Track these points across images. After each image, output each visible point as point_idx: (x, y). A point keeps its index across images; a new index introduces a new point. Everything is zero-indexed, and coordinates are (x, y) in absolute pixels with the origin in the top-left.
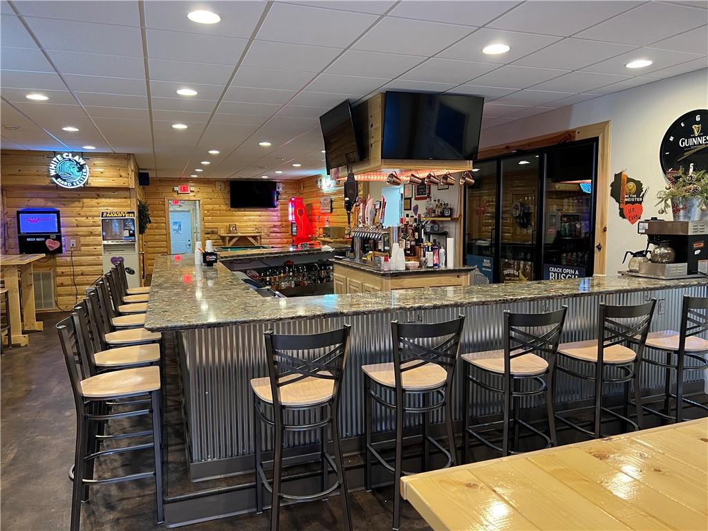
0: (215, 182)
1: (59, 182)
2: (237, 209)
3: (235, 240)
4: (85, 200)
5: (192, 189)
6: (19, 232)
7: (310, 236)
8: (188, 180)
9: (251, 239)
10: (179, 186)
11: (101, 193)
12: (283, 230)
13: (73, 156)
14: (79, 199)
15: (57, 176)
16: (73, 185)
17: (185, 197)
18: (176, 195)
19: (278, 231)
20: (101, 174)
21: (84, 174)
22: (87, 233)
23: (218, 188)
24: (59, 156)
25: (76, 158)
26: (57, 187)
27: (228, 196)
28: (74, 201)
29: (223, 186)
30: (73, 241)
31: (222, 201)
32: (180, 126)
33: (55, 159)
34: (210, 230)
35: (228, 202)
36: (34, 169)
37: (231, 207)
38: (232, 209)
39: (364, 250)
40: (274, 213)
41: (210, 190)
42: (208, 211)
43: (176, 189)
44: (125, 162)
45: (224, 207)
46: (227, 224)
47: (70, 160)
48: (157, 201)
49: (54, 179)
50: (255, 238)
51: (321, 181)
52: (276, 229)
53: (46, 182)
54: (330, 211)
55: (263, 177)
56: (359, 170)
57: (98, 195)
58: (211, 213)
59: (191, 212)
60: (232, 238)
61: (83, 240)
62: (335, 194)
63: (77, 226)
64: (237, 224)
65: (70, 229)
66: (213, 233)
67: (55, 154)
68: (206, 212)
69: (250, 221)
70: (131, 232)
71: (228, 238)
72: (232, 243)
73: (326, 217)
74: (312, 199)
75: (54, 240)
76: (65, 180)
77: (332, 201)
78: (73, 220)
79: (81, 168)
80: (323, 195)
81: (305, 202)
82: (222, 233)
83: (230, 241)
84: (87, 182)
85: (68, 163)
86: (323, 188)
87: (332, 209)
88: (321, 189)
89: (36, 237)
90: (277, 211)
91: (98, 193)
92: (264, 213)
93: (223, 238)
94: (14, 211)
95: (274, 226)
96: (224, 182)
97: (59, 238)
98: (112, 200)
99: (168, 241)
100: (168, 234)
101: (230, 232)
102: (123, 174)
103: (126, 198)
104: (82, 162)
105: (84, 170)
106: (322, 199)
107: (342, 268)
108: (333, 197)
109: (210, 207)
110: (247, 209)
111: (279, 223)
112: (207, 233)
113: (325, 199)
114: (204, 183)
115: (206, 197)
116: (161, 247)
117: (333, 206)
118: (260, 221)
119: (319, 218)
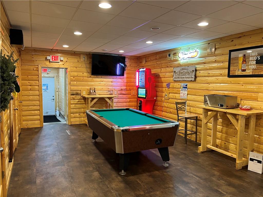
0: (80, 54)
2: (95, 77)
3: (95, 100)
5: (62, 59)
7: (155, 98)
8: (57, 51)
9: (107, 100)
10: (51, 56)
12: (127, 92)
17: (55, 65)
18: (47, 63)
19: (124, 93)
23: (82, 59)
27: (90, 66)
29: (86, 57)
31: (84, 70)
34: (75, 92)
35: (90, 70)
37: (92, 74)
38: (93, 76)
40: (121, 80)
41: (76, 60)
42: (74, 77)
43: (49, 58)
45: (86, 74)
46: (88, 88)
48: (32, 68)
50: (110, 98)
54: (193, 79)
58: (76, 79)
59: (55, 78)
60: (93, 99)
62: (203, 63)
64: (96, 87)
66: (77, 94)
68: (72, 77)
69: (105, 85)
71: (90, 99)
72: (93, 103)
73: (183, 84)
74: (160, 70)
77: (196, 70)
80: (179, 66)
81: (153, 71)
82: (85, 94)
83: (91, 101)
86: (179, 60)
87: (196, 77)
88: (176, 61)
90: (123, 78)
93: (84, 98)
95: (122, 90)
96: (87, 55)
99: (40, 100)
100: (40, 95)
108: (198, 67)
109: (76, 74)
110: (103, 77)
111: (125, 87)
112: (73, 95)
113: (183, 69)
114: (71, 55)
115: (73, 65)
116: (35, 105)
117: (197, 75)
118: (112, 86)
119: (168, 86)
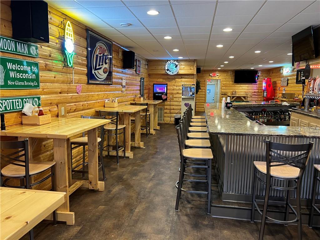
0: (228, 71)
1: (168, 72)
2: (237, 84)
3: (235, 98)
4: (177, 79)
5: (218, 74)
6: (154, 92)
8: (216, 71)
9: (243, 98)
10: (212, 73)
11: (183, 77)
12: (259, 94)
13: (174, 61)
14: (174, 79)
15: (168, 70)
16: (173, 73)
17: (214, 78)
18: (210, 77)
20: (184, 69)
21: (177, 69)
22: (176, 93)
23: (229, 74)
24: (169, 62)
25: (175, 62)
26: (168, 74)
27: (234, 78)
28: (173, 80)
29: (232, 73)
30: (171, 96)
31: (230, 80)
32: (220, 46)
33: (167, 63)
34: (224, 93)
35: (233, 80)
36: (160, 67)
37: (235, 83)
38: (235, 84)
39: (311, 106)
40: (255, 86)
41: (226, 75)
42: (224, 84)
43: (211, 74)
44: (193, 63)
45: (231, 83)
46: (232, 91)
47: (173, 63)
48: (202, 80)
49: (166, 71)
50: (244, 97)
51: (282, 69)
52: (256, 94)
53: (164, 72)
54: (286, 85)
55: (251, 68)
56: (313, 62)
57: (182, 77)
58: (225, 85)
59: (216, 85)
60: (233, 97)
61: (175, 96)
62: (290, 76)
63: (173, 90)
64: (236, 91)
65: (170, 91)
66: (225, 94)
67: (168, 61)
68: (222, 85)
69: (243, 89)
70: (193, 93)
72: (233, 99)
73: (284, 88)
74: (277, 79)
75: (165, 95)
76: (170, 71)
77: (288, 80)
78: (172, 87)
79: (176, 66)
80: (283, 77)
81: (272, 80)
84: (178, 72)
85: (172, 65)
86: (283, 73)
87: (288, 84)
88: (282, 74)
89: (159, 94)
90: (257, 84)
91: (182, 76)
92: (250, 86)
94: (152, 84)
95: (255, 92)
96: (232, 71)
97: (166, 95)
98: (187, 79)
99: (205, 97)
100: (205, 95)
101: (233, 94)
102: (192, 68)
103: (192, 78)
104: (177, 64)
105: (177, 67)
106: (282, 79)
107: (296, 114)
108: (289, 78)
109: (225, 83)
110: (242, 84)
111: (257, 91)
112: (223, 95)
113: (284, 79)
114: (223, 72)
115: (223, 78)
116: (202, 100)
117: (289, 82)
118: (248, 90)
119: (279, 88)
